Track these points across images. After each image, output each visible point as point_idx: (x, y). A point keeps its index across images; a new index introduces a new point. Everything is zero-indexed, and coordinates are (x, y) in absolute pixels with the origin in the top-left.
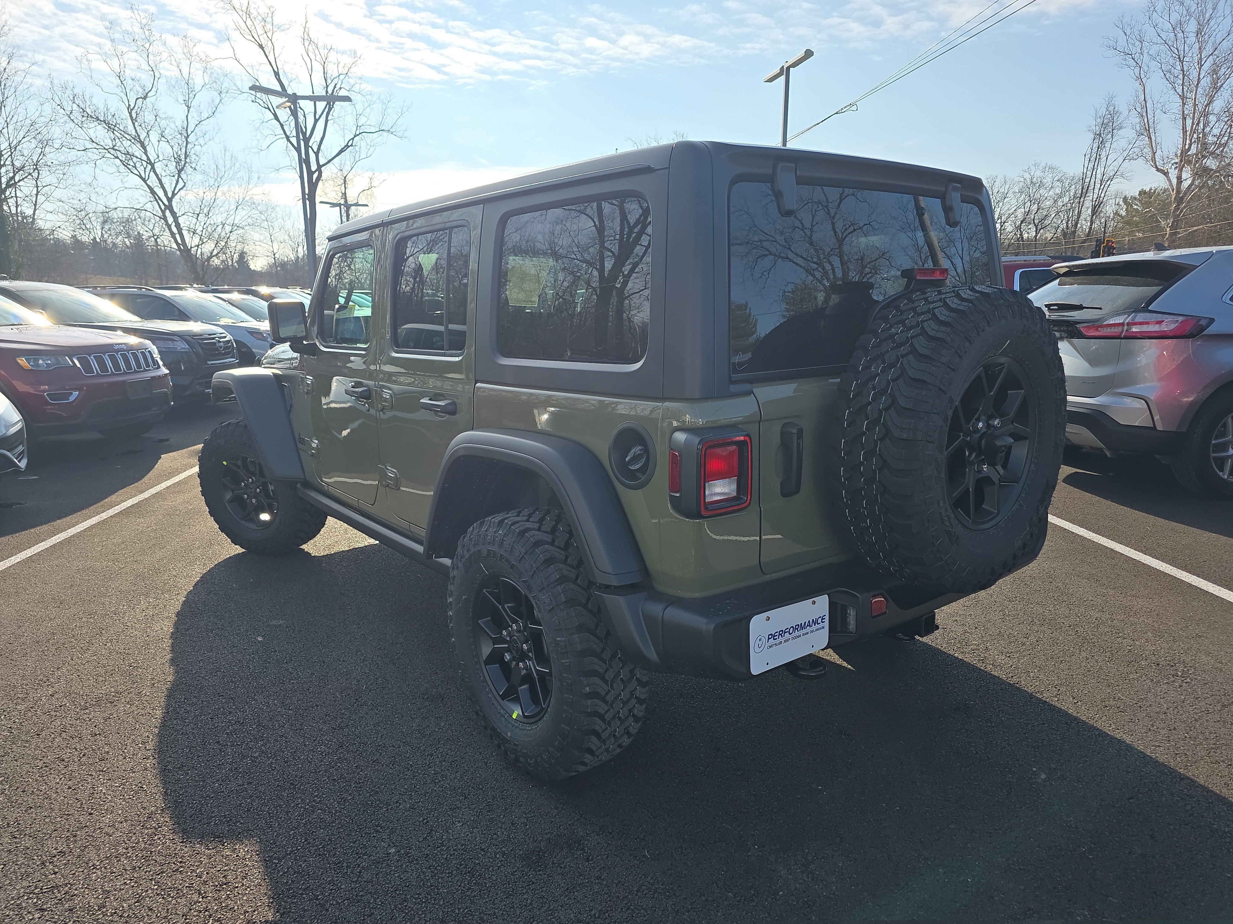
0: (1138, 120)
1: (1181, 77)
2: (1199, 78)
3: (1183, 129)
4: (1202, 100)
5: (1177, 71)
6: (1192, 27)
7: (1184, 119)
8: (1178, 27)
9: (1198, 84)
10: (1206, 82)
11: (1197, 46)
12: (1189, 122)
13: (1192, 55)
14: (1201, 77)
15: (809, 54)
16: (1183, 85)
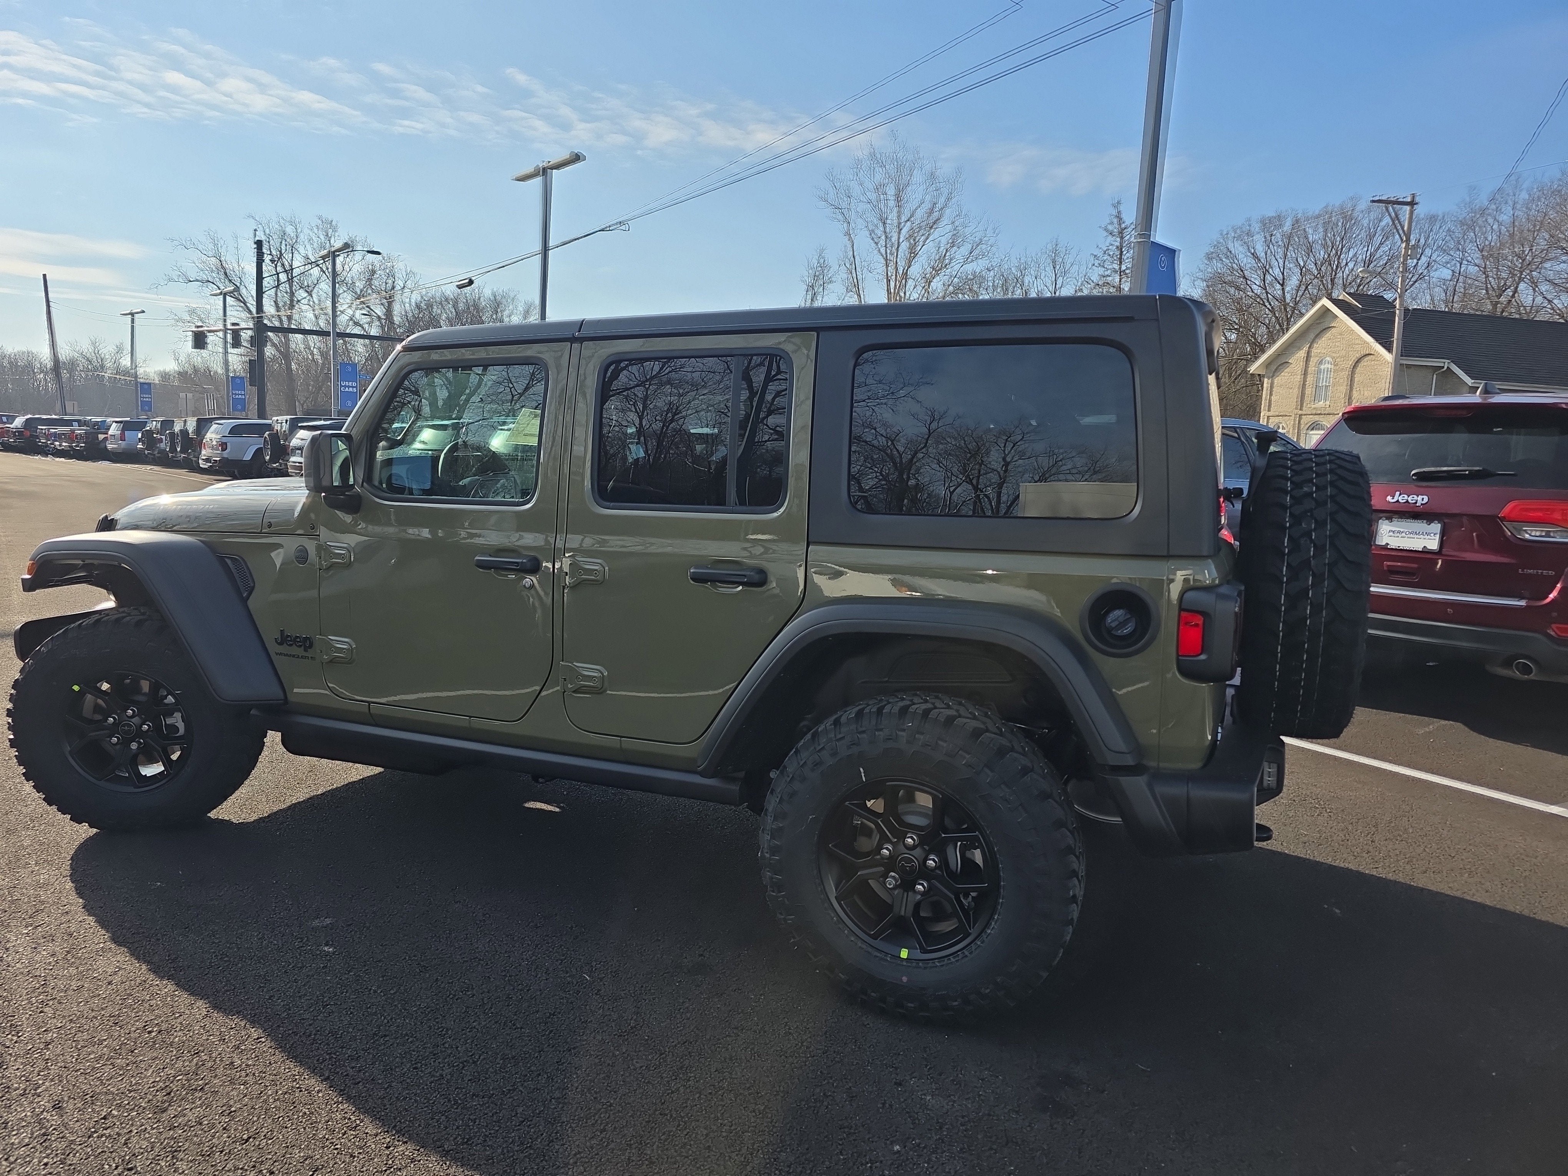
0: (845, 276)
1: (883, 237)
2: (899, 242)
3: (888, 291)
4: (901, 264)
5: (879, 231)
6: (891, 191)
7: (888, 281)
8: (879, 188)
9: (898, 248)
10: (904, 246)
11: (896, 210)
12: (892, 284)
13: (892, 217)
14: (901, 241)
15: (576, 158)
16: (886, 246)
